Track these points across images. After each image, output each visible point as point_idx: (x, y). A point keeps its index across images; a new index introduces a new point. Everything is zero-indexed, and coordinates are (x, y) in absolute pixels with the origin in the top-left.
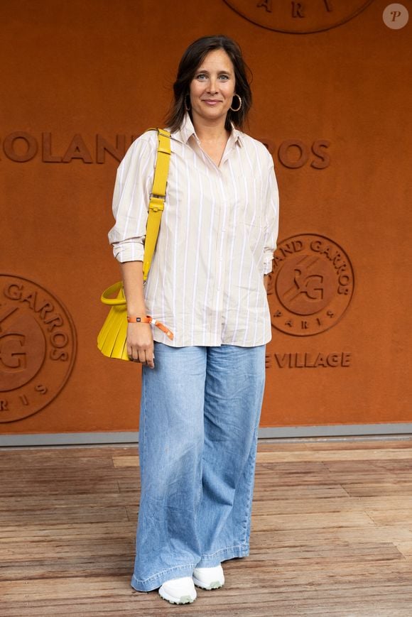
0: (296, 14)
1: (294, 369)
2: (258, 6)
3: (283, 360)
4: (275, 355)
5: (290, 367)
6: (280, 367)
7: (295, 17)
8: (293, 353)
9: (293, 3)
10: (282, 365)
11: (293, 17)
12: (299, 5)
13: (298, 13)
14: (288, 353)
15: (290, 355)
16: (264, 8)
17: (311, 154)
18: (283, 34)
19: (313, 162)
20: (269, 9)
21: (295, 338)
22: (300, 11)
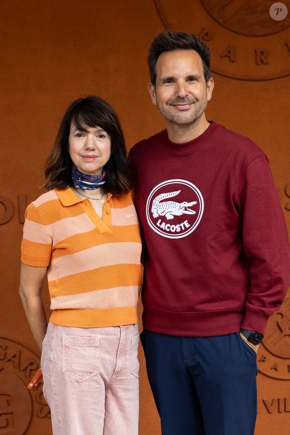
0: (259, 61)
1: (283, 414)
2: (222, 57)
3: (271, 405)
4: (263, 401)
5: (279, 412)
6: (269, 412)
7: (258, 64)
8: (282, 398)
9: (256, 52)
10: (270, 411)
11: (257, 64)
12: (262, 52)
13: (261, 60)
14: (276, 398)
15: (279, 400)
16: (227, 59)
17: (285, 196)
18: (249, 82)
19: (287, 204)
20: (232, 58)
21: (283, 382)
22: (263, 58)
